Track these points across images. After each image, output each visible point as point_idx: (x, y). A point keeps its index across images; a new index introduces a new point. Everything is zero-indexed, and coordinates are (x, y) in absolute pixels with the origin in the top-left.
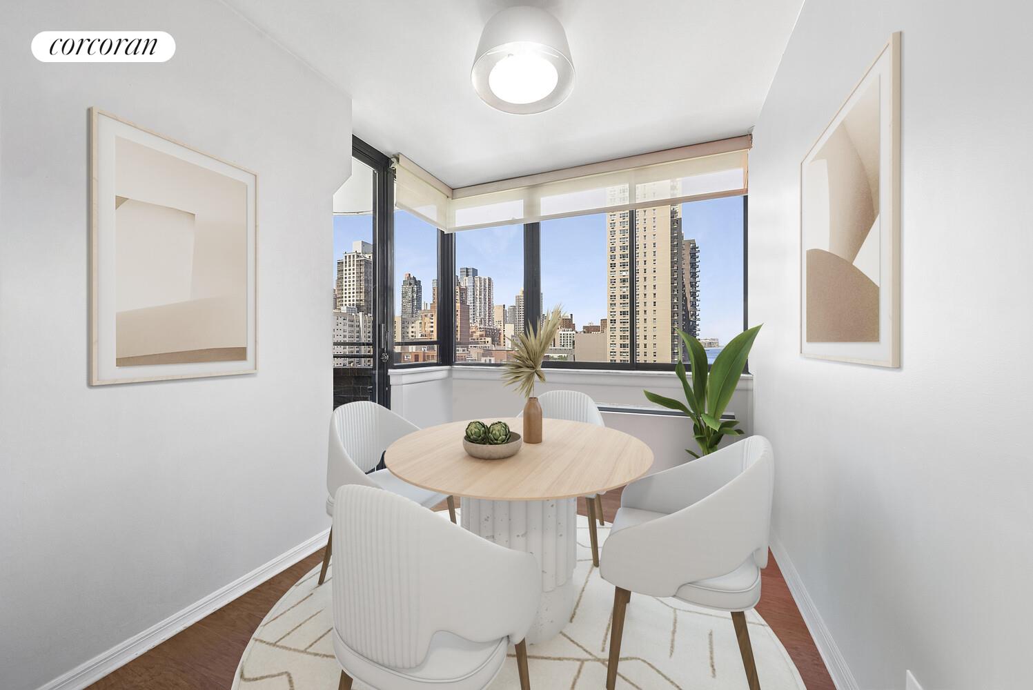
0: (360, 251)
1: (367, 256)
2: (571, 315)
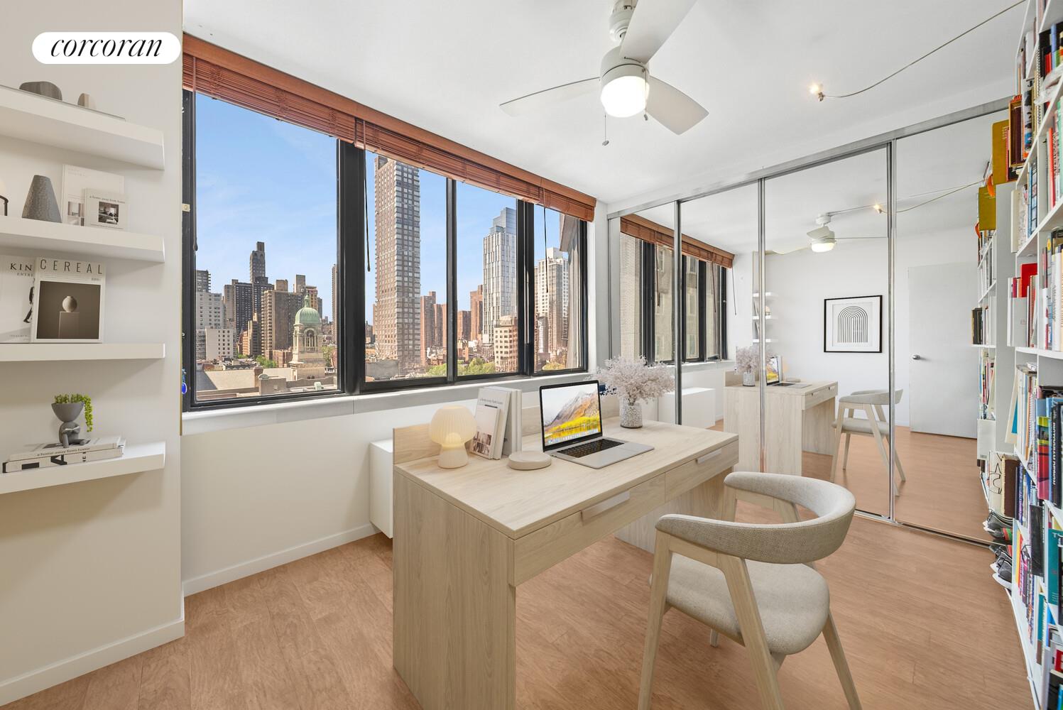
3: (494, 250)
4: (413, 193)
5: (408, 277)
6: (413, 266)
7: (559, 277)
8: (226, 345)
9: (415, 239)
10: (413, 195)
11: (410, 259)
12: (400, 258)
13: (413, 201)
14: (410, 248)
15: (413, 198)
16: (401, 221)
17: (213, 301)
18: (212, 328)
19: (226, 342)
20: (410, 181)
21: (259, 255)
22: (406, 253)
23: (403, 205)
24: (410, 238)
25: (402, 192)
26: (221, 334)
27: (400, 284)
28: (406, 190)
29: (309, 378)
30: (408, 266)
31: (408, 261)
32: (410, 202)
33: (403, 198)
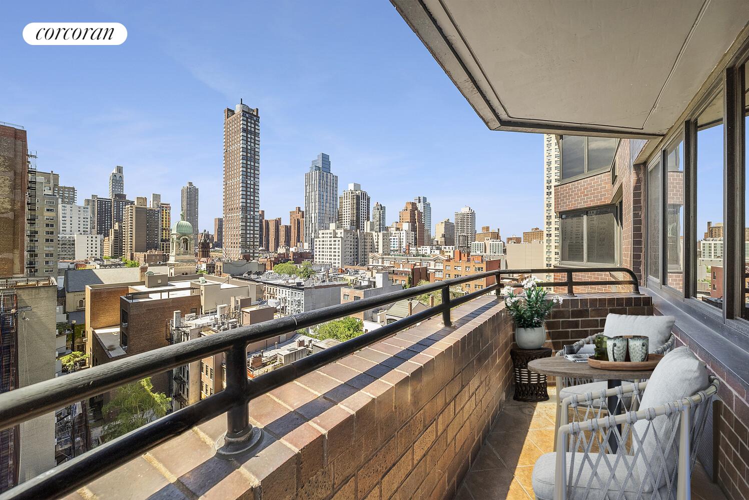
0: (353, 189)
1: (357, 192)
2: (499, 229)
3: (313, 183)
4: (255, 138)
5: (250, 199)
6: (254, 192)
7: (358, 204)
8: (94, 248)
9: (256, 172)
10: (255, 140)
11: (252, 186)
12: (245, 185)
13: (255, 144)
14: (252, 179)
15: (255, 142)
16: (245, 158)
17: (82, 212)
18: (81, 234)
19: (94, 246)
20: (253, 129)
21: (118, 176)
22: (249, 182)
23: (247, 146)
24: (252, 171)
25: (247, 137)
26: (90, 239)
27: (244, 204)
28: (249, 136)
29: (183, 274)
30: (250, 192)
31: (250, 188)
32: (252, 145)
33: (247, 141)
